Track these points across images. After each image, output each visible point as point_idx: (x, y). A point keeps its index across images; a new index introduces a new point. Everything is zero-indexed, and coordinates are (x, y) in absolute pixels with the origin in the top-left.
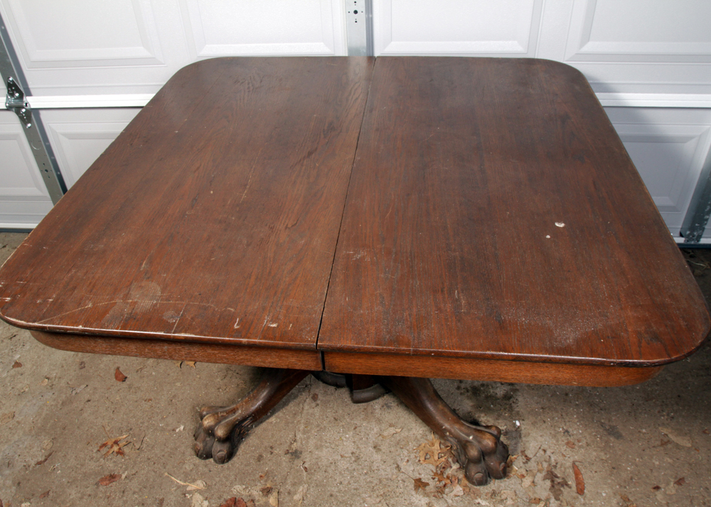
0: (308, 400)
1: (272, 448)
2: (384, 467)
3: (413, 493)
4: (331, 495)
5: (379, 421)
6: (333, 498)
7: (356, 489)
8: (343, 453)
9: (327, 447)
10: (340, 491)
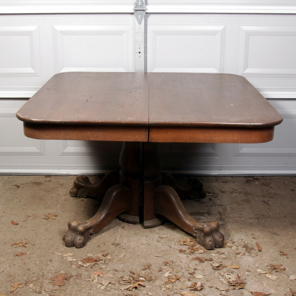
0: (120, 228)
1: (104, 243)
2: (163, 247)
3: (179, 253)
4: (138, 255)
5: (158, 234)
6: (139, 256)
7: (151, 253)
8: (141, 243)
9: (133, 242)
10: (142, 254)
